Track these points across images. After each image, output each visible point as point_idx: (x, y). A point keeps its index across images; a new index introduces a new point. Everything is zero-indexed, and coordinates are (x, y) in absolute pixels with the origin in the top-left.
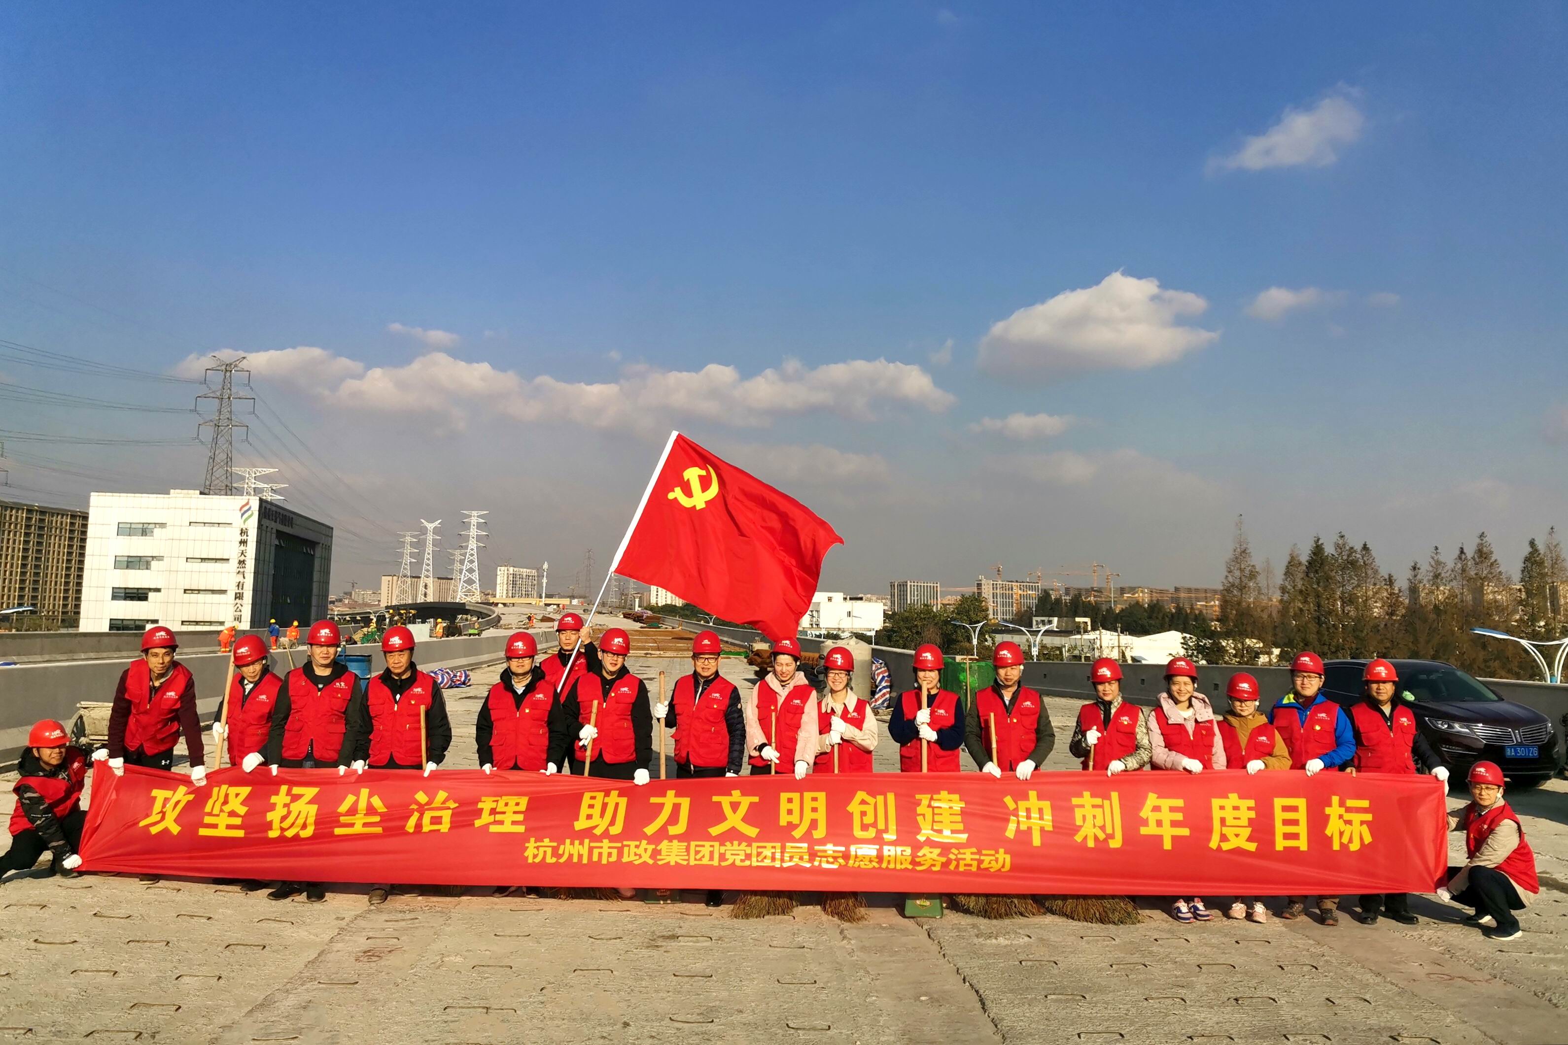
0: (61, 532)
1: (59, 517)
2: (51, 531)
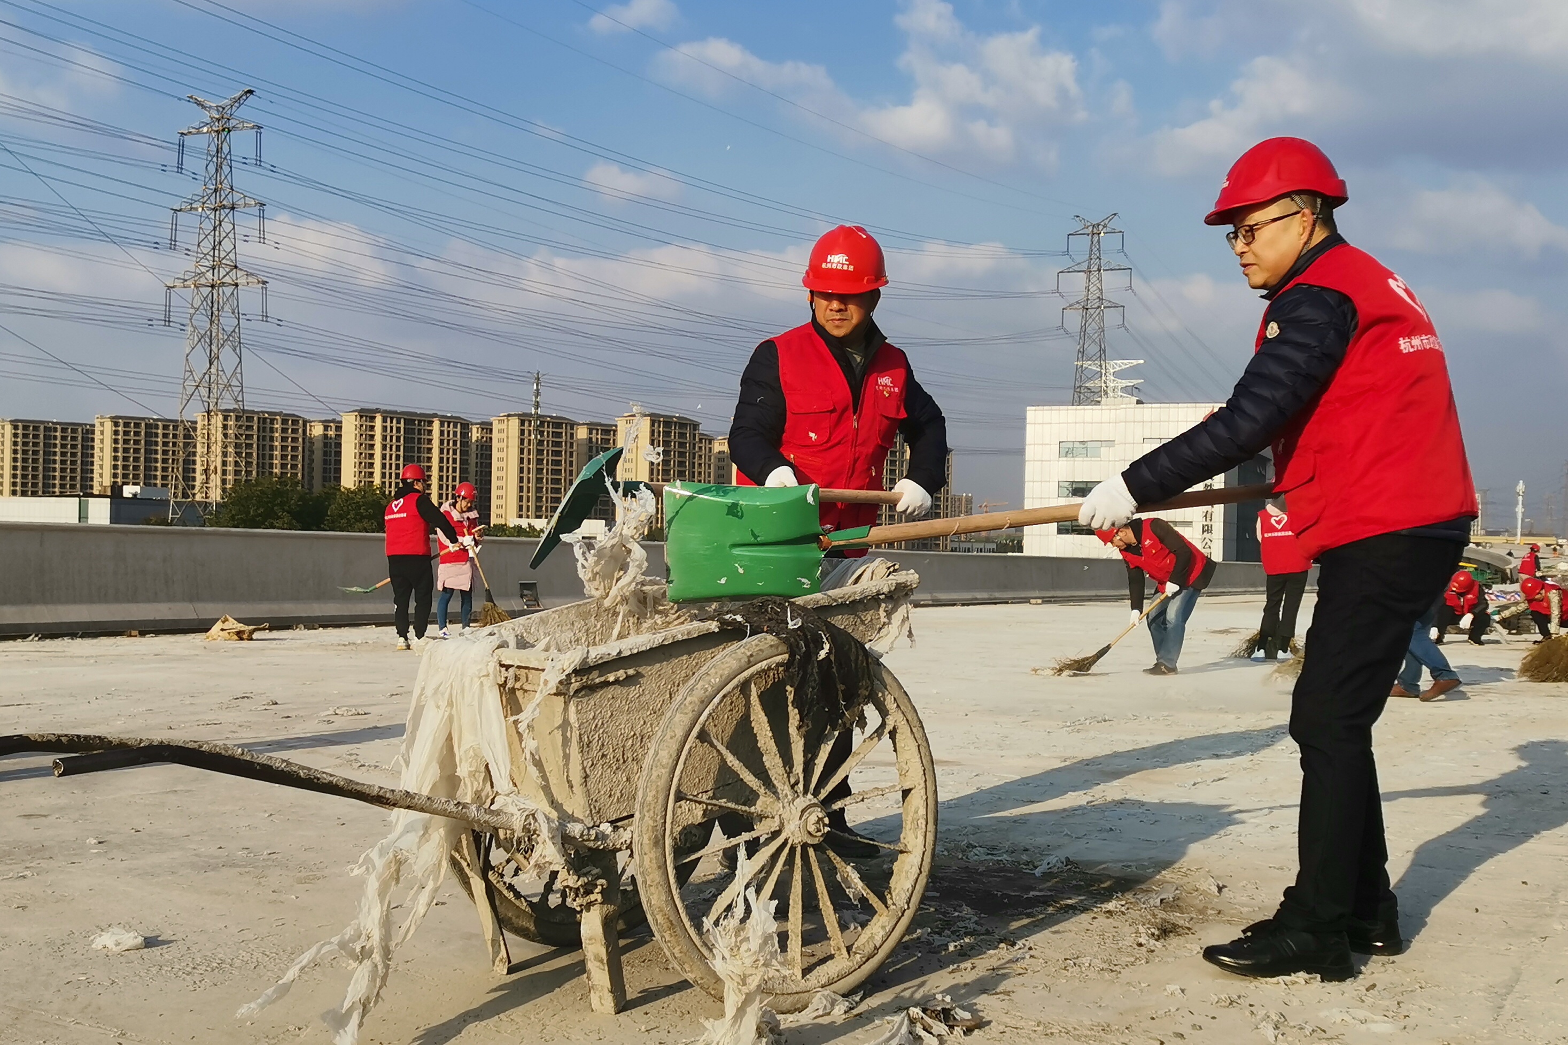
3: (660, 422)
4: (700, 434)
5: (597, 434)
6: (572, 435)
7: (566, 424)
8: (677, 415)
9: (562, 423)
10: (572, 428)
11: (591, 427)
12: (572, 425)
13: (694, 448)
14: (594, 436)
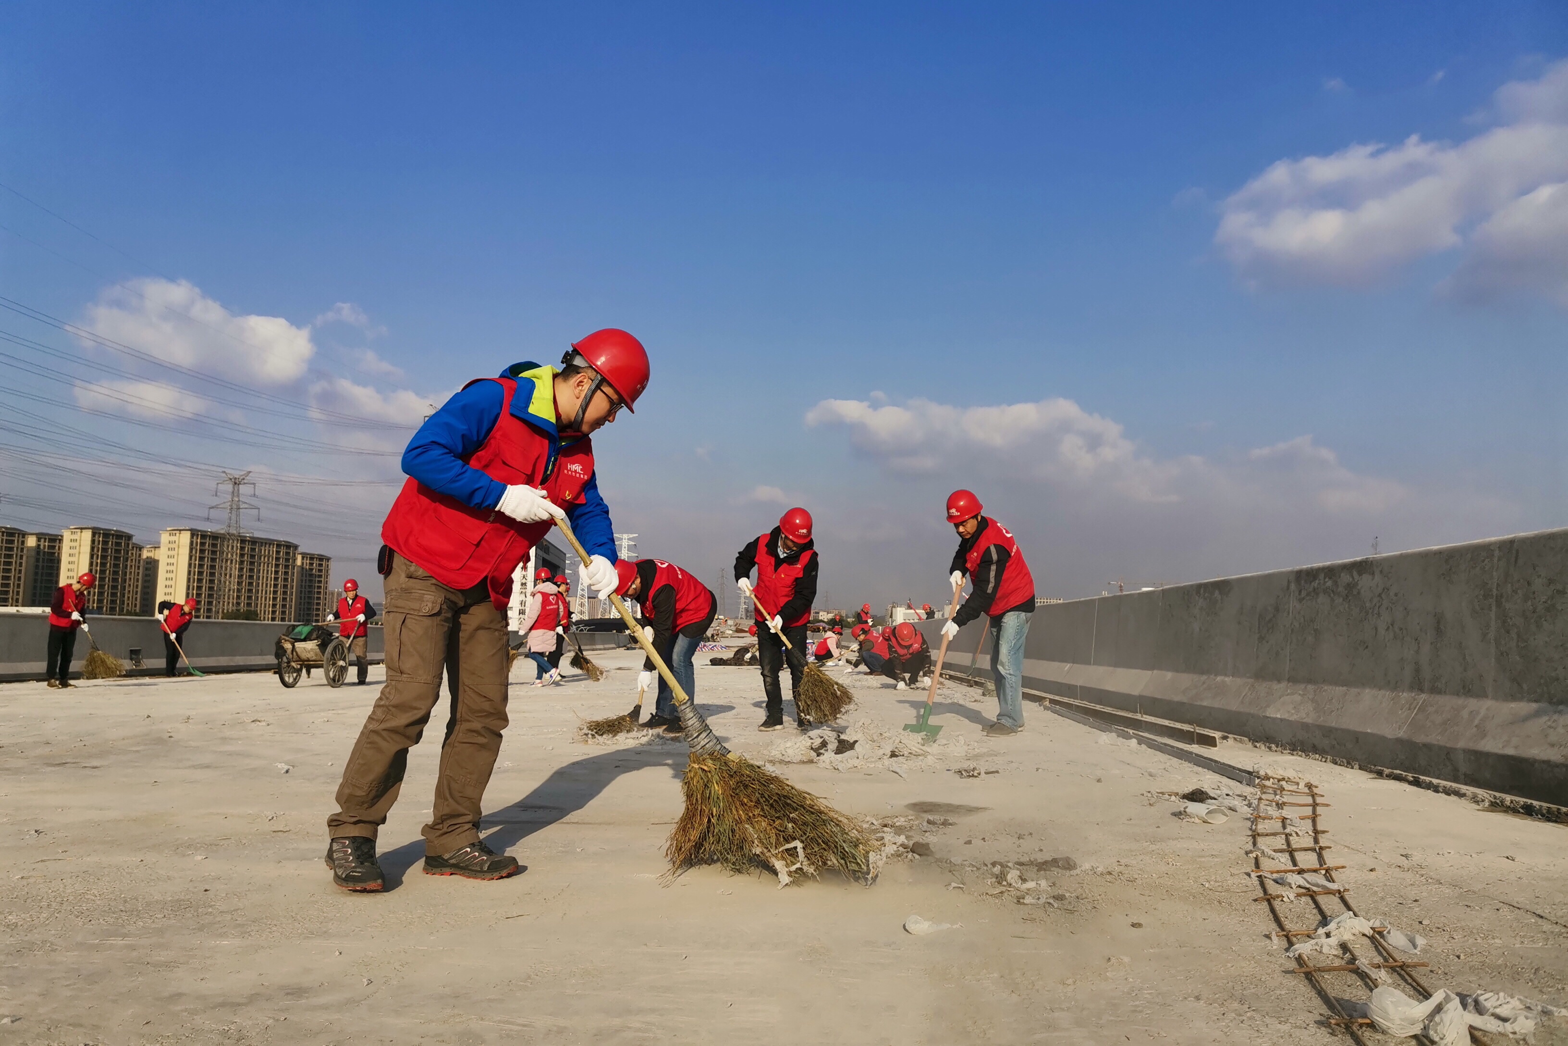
0: (268, 560)
1: (267, 546)
2: (260, 559)
3: (100, 533)
4: (134, 544)
5: (45, 542)
6: (23, 542)
7: (19, 534)
8: (115, 529)
9: (15, 533)
10: (23, 537)
11: (40, 536)
12: (24, 535)
13: (128, 554)
14: (42, 543)
